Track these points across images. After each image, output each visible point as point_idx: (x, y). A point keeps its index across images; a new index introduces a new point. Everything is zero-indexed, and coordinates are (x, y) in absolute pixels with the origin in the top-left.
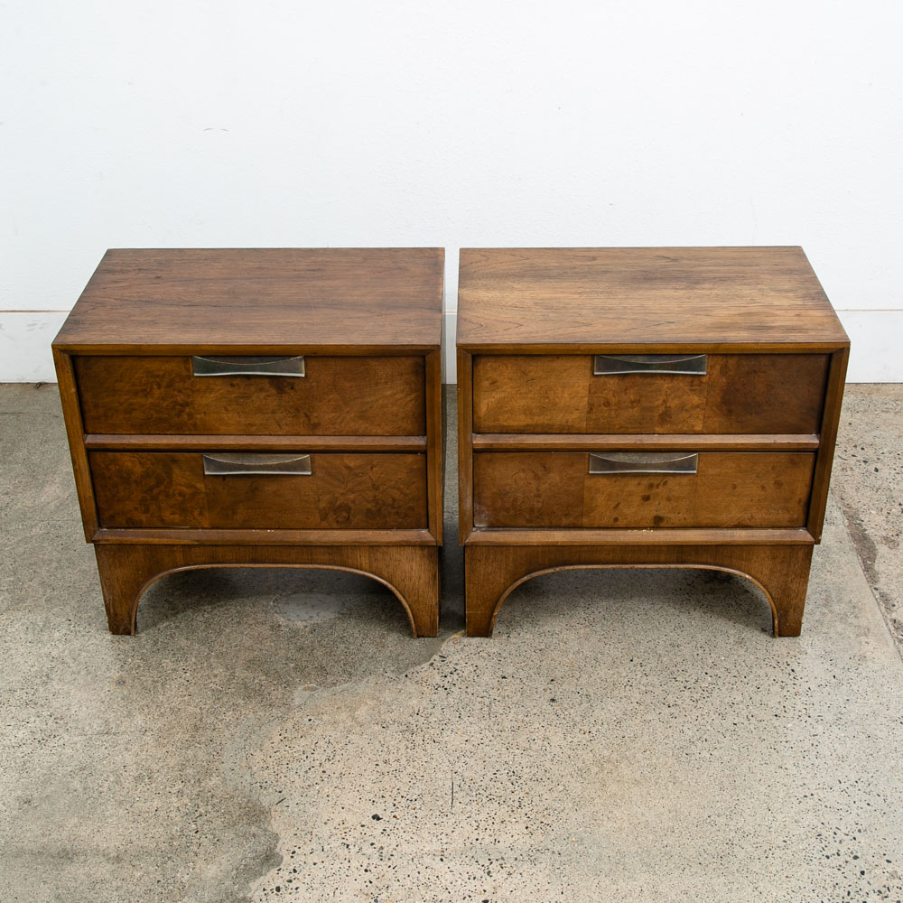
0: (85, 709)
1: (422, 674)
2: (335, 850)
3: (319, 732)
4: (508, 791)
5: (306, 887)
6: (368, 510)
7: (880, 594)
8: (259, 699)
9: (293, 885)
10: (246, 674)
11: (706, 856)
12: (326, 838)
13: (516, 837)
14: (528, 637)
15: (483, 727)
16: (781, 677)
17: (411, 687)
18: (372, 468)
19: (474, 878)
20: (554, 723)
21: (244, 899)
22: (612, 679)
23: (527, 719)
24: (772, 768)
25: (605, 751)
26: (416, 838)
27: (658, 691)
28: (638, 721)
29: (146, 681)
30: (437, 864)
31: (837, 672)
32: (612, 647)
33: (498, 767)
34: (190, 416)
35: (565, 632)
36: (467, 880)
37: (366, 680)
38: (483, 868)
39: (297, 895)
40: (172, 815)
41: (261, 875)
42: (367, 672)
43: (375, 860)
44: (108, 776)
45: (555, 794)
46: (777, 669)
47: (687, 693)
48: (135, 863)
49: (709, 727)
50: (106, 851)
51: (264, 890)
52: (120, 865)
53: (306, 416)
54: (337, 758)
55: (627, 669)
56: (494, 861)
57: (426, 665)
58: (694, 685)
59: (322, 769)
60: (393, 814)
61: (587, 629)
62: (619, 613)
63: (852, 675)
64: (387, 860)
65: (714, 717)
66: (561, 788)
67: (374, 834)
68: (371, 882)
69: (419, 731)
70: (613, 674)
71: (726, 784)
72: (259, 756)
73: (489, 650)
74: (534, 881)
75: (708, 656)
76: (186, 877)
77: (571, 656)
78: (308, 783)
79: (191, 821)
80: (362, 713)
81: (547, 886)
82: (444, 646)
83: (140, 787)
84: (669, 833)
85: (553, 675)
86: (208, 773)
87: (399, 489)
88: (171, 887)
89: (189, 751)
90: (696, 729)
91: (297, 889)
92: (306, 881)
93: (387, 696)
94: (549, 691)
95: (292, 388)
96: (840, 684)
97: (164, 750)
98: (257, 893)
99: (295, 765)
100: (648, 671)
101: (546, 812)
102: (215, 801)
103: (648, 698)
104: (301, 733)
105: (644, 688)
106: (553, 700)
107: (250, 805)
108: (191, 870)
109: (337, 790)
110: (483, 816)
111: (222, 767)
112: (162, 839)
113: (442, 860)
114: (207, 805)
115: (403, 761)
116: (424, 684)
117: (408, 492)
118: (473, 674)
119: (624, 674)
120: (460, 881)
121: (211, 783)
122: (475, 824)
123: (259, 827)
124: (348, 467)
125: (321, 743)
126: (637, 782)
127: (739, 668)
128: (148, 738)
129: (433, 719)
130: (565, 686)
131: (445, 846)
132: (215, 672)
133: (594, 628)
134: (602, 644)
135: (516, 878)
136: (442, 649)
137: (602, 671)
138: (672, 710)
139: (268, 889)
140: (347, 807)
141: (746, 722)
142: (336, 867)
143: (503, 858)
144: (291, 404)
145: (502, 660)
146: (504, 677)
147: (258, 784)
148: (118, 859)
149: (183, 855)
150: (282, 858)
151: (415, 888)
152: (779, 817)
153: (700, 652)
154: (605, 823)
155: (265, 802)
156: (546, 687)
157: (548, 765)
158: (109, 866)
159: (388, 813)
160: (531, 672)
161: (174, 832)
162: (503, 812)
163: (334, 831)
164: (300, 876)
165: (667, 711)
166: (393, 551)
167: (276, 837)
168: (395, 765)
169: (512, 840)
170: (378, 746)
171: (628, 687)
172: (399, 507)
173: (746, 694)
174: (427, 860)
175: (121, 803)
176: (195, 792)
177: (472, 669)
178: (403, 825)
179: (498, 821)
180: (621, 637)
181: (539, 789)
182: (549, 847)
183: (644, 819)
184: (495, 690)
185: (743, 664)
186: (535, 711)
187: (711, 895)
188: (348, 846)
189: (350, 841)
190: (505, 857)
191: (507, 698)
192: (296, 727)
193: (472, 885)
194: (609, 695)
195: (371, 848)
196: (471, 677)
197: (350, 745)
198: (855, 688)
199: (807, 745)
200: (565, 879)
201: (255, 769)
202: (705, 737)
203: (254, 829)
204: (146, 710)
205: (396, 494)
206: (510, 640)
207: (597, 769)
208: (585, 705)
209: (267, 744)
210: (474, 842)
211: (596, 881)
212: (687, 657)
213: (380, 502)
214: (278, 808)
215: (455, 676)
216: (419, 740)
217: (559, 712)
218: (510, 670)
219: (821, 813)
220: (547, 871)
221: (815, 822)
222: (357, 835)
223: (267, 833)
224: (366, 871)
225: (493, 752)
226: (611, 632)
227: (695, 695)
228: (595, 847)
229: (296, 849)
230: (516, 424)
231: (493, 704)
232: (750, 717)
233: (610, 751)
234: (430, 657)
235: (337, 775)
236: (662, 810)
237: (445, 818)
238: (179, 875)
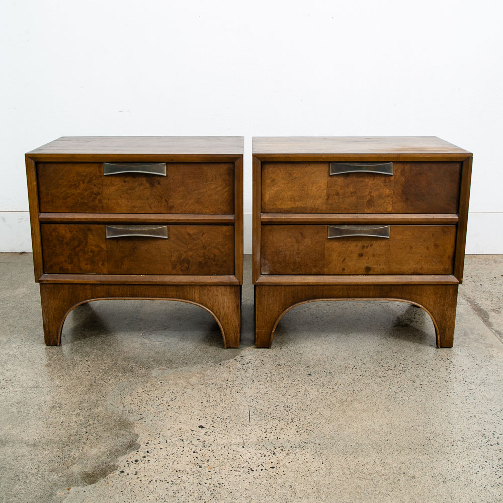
0: (24, 376)
1: (230, 364)
2: (174, 442)
3: (166, 388)
4: (284, 415)
5: (155, 460)
6: (200, 262)
7: (495, 331)
8: (131, 373)
9: (147, 459)
10: (124, 362)
11: (413, 445)
12: (169, 436)
13: (291, 436)
14: (292, 348)
15: (267, 386)
16: (444, 364)
17: (222, 369)
18: (203, 234)
19: (265, 456)
20: (311, 384)
21: (114, 465)
22: (344, 366)
23: (294, 383)
24: (448, 404)
25: (344, 397)
26: (226, 436)
27: (372, 371)
28: (362, 384)
29: (64, 365)
30: (240, 449)
31: (478, 363)
33: (277, 404)
34: (100, 201)
35: (314, 346)
36: (260, 457)
37: (196, 366)
38: (270, 451)
39: (149, 464)
40: (72, 424)
41: (126, 454)
42: (197, 363)
43: (201, 447)
44: (34, 406)
45: (313, 417)
46: (442, 361)
47: (390, 371)
48: (44, 447)
49: (406, 386)
50: (28, 441)
51: (127, 461)
52: (35, 448)
53: (166, 201)
54: (177, 399)
55: (353, 361)
56: (277, 448)
57: (232, 360)
58: (394, 368)
59: (167, 404)
60: (212, 425)
61: (327, 345)
62: (345, 339)
63: (487, 363)
64: (207, 447)
65: (408, 382)
66: (317, 413)
67: (200, 434)
68: (197, 458)
69: (228, 388)
70: (345, 364)
71: (420, 411)
72: (129, 398)
73: (270, 354)
74: (303, 457)
75: (400, 356)
76: (77, 454)
77: (319, 356)
78: (159, 411)
79: (83, 427)
80: (193, 380)
81: (312, 460)
82: (243, 352)
83: (53, 412)
84: (388, 434)
85: (309, 364)
86: (96, 406)
87: (218, 249)
88: (67, 459)
89: (86, 396)
90: (398, 387)
91: (149, 461)
92: (155, 457)
93: (209, 373)
94: (306, 371)
95: (159, 184)
96: (481, 367)
97: (70, 395)
98: (122, 463)
99: (151, 403)
100: (365, 362)
101: (309, 425)
102: (99, 418)
103: (367, 374)
104: (155, 388)
105: (364, 370)
106: (309, 374)
107: (121, 420)
108: (80, 451)
109: (177, 414)
110: (269, 426)
111: (105, 403)
112: (64, 436)
113: (243, 447)
114: (94, 420)
115: (219, 401)
116: (231, 368)
117: (223, 250)
118: (260, 363)
119: (351, 364)
120: (255, 458)
121: (98, 410)
122: (264, 430)
123: (127, 431)
124: (189, 234)
125: (168, 393)
126: (365, 411)
127: (419, 361)
128: (62, 390)
129: (236, 383)
130: (316, 369)
131: (245, 441)
132: (105, 362)
133: (331, 345)
134: (336, 351)
135: (292, 456)
136: (241, 353)
137: (338, 362)
138: (382, 379)
139: (130, 461)
140: (183, 422)
141: (428, 384)
142: (175, 450)
143: (283, 446)
144: (158, 193)
145: (278, 358)
146: (279, 365)
147: (127, 411)
148: (35, 445)
149: (77, 444)
150: (140, 446)
151: (226, 461)
152: (457, 426)
153: (395, 354)
154: (347, 429)
155: (131, 419)
156: (304, 369)
157: (309, 403)
158: (27, 449)
159: (209, 425)
160: (295, 363)
161: (72, 433)
162: (282, 424)
163: (174, 433)
164: (151, 455)
165: (379, 379)
166: (214, 289)
167: (137, 436)
168: (213, 403)
169: (288, 438)
170: (203, 394)
171: (354, 369)
172: (218, 260)
173: (426, 372)
174: (234, 447)
175: (40, 419)
176: (87, 414)
177: (260, 361)
178: (218, 430)
179: (278, 428)
181: (304, 413)
182: (312, 441)
183: (371, 428)
184: (274, 370)
185: (422, 359)
186: (299, 379)
187: (420, 464)
188: (183, 440)
189: (184, 438)
190: (284, 446)
191: (281, 374)
192: (153, 386)
193: (263, 459)
194: (343, 372)
195: (198, 442)
196: (259, 365)
197: (186, 394)
198: (490, 369)
199: (467, 394)
200: (324, 456)
201: (126, 404)
202: (404, 390)
203: (123, 432)
204: (62, 377)
205: (216, 251)
206: (282, 349)
207: (339, 405)
208: (329, 377)
209: (134, 393)
210: (264, 438)
211: (344, 457)
212: (388, 356)
213: (207, 257)
214: (139, 422)
215: (250, 364)
216: (228, 391)
217: (314, 379)
218: (282, 362)
219: (482, 424)
220: (312, 453)
221: (480, 428)
222: (189, 435)
223: (131, 434)
224: (194, 452)
225: (274, 397)
226: (342, 346)
227: (395, 373)
228: (342, 441)
229: (149, 442)
230: (286, 207)
231: (273, 376)
232: (430, 382)
233: (347, 396)
234: (234, 356)
235: (177, 407)
236: (382, 423)
237: (245, 427)
238: (72, 453)
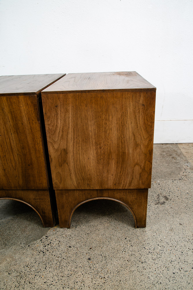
1: (36, 245)
14: (84, 227)
15: (54, 274)
17: (29, 252)
20: (88, 272)
22: (117, 248)
23: (76, 270)
27: (137, 254)
28: (127, 272)
32: (118, 232)
35: (99, 225)
37: (11, 248)
42: (13, 244)
46: (189, 242)
47: (150, 255)
49: (161, 275)
55: (124, 243)
57: (38, 241)
58: (153, 251)
61: (108, 224)
62: (121, 217)
65: (163, 269)
69: (25, 276)
70: (117, 245)
73: (67, 233)
75: (158, 237)
77: (100, 236)
82: (49, 232)
85: (91, 246)
90: (155, 276)
93: (17, 256)
100: (132, 244)
103: (133, 258)
105: (131, 253)
106: (89, 259)
116: (35, 250)
118: (57, 245)
119: (122, 245)
127: (172, 242)
129: (33, 269)
130: (96, 252)
133: (111, 224)
134: (114, 231)
136: (47, 233)
137: (113, 244)
138: (144, 265)
141: (179, 272)
145: (71, 238)
146: (70, 247)
153: (155, 234)
156: (87, 252)
160: (82, 244)
165: (141, 265)
171: (123, 252)
173: (177, 256)
177: (57, 242)
180: (122, 228)
184: (65, 254)
185: (174, 240)
186: (80, 265)
191: (69, 258)
194: (115, 257)
196: (56, 246)
202: (160, 281)
206: (76, 229)
208: (104, 262)
212: (149, 237)
215: (49, 246)
216: (23, 282)
217: (91, 266)
218: (73, 243)
226: (118, 225)
227: (154, 256)
231: (62, 261)
232: (180, 269)
234: (42, 237)
